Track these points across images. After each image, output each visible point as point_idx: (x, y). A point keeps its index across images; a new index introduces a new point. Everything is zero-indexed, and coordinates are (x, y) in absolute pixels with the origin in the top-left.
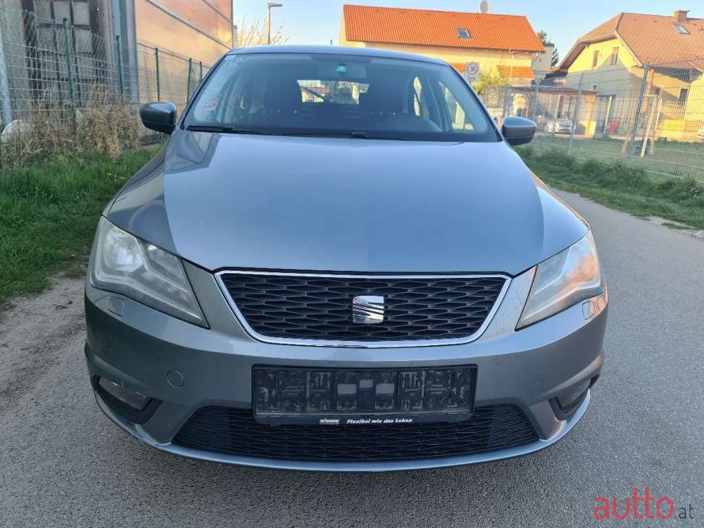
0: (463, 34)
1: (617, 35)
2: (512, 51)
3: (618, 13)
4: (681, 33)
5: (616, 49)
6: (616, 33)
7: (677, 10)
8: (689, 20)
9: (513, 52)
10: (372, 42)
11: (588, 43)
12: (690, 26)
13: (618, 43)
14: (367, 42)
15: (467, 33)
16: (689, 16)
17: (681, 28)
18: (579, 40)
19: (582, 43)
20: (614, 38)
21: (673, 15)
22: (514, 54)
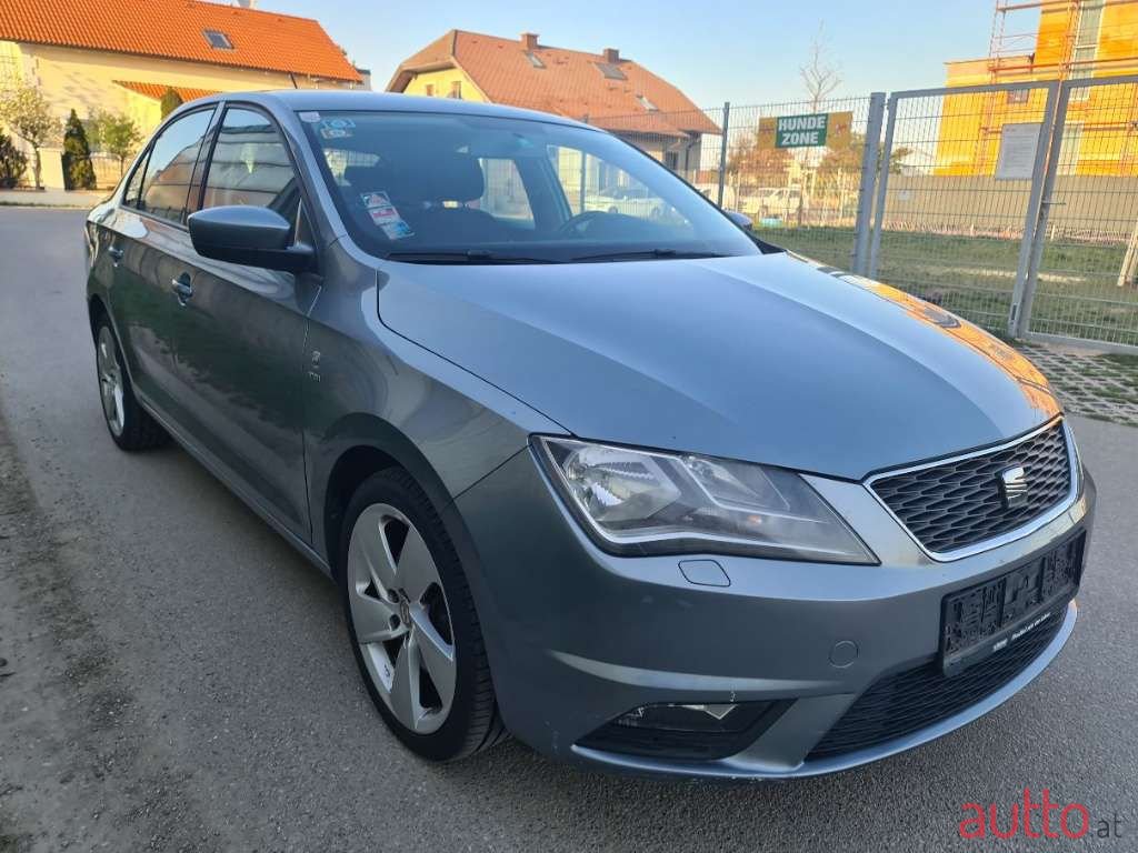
0: (216, 41)
1: (456, 64)
2: (313, 76)
3: (450, 29)
4: (536, 66)
5: (457, 83)
6: (452, 60)
7: (525, 32)
8: (540, 47)
9: (315, 80)
10: (36, 43)
11: (416, 73)
12: (543, 56)
13: (458, 75)
14: (25, 41)
15: (224, 38)
16: (539, 43)
17: (533, 59)
18: (400, 67)
19: (407, 71)
20: (451, 67)
21: (520, 39)
22: (318, 82)
